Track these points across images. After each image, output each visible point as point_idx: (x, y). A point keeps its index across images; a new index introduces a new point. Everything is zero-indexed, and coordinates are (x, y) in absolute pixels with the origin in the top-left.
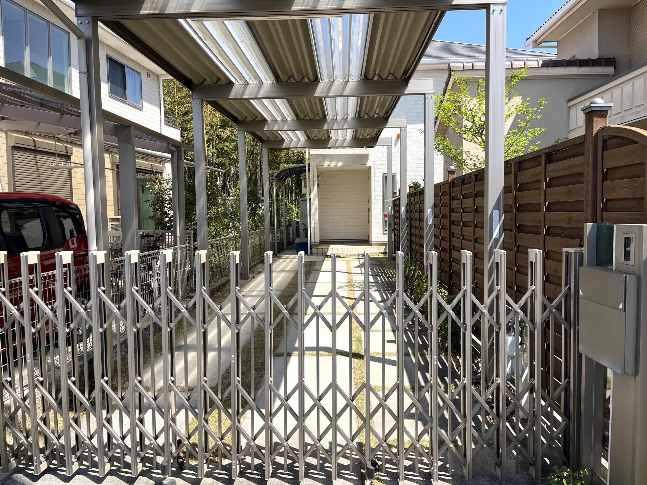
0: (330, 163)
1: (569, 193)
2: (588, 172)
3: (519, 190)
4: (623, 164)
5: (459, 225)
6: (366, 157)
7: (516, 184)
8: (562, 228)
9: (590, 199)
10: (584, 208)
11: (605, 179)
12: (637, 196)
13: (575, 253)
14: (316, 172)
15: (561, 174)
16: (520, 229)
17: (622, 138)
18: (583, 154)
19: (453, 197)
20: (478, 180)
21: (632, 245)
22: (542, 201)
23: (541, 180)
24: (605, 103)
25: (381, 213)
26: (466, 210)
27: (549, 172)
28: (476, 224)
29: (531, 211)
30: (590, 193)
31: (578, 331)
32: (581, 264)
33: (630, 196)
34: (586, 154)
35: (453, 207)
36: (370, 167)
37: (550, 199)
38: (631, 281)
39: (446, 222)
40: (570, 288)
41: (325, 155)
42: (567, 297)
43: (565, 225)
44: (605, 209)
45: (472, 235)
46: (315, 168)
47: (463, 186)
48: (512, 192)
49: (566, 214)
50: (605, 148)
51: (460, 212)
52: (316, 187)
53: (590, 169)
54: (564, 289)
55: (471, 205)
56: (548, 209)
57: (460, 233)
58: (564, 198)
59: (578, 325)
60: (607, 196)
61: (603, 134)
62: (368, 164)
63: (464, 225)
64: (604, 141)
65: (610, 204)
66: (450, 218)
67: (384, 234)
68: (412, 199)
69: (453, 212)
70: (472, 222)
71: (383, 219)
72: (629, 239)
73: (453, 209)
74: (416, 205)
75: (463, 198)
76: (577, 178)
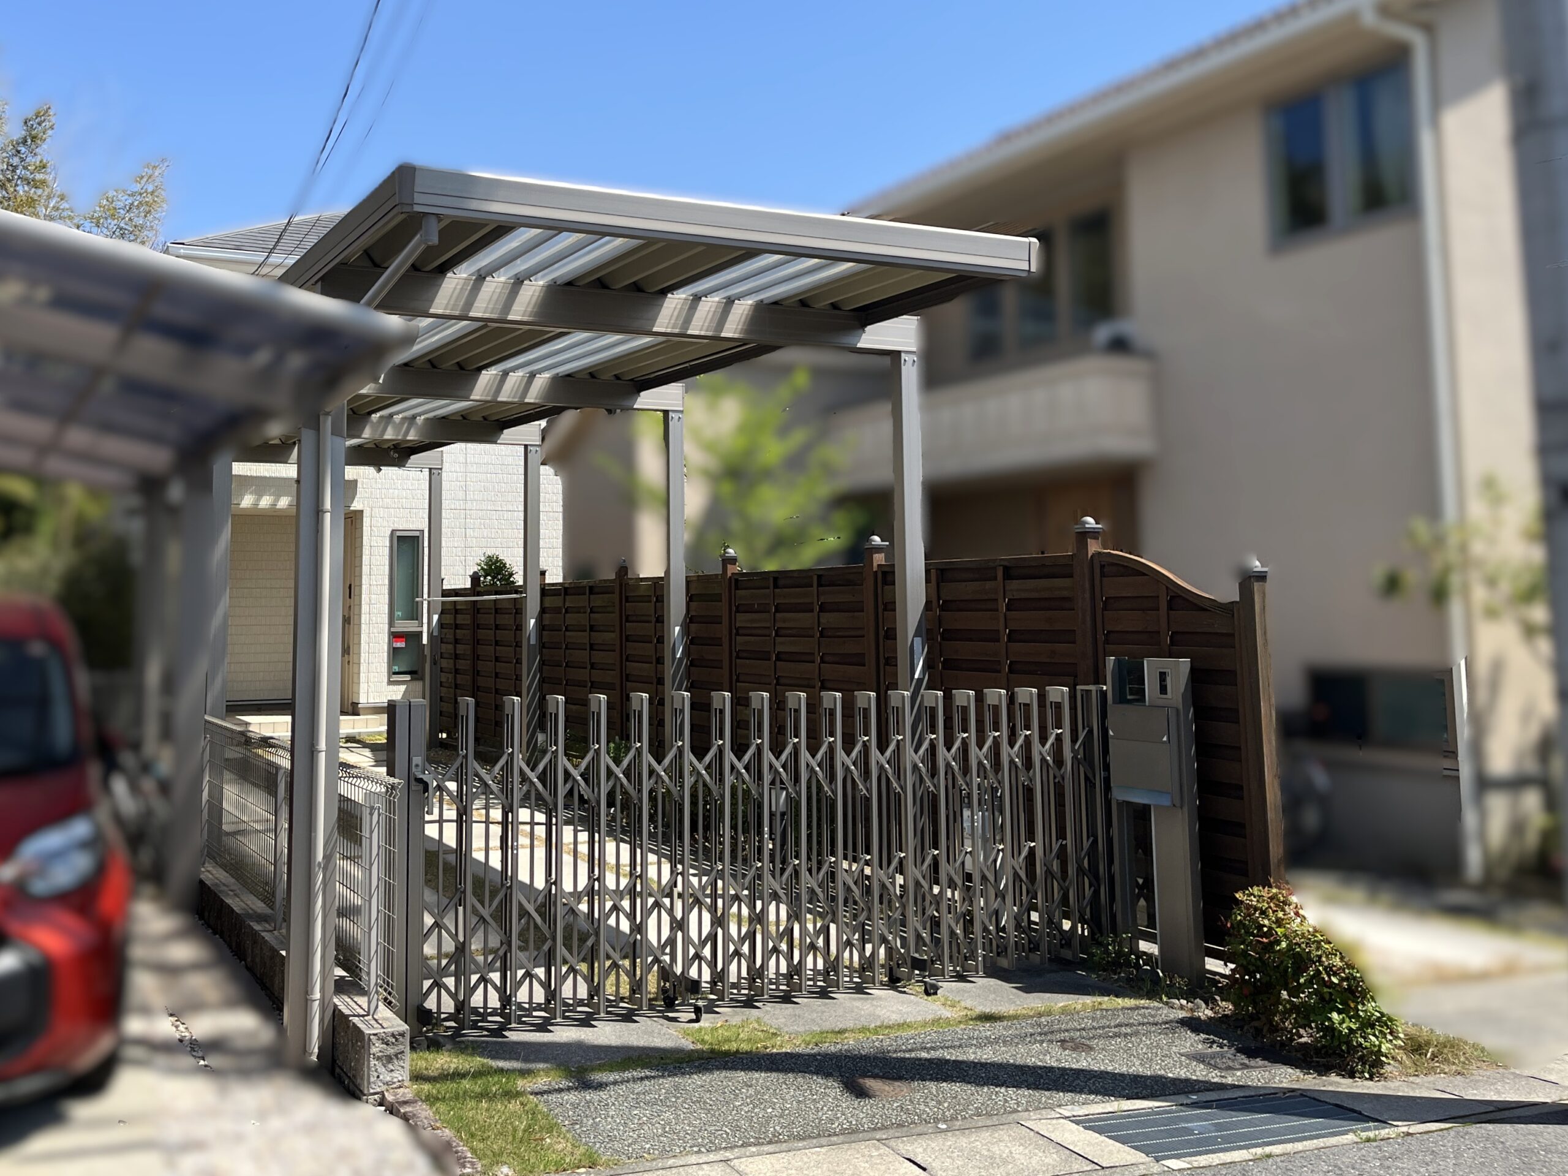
1: (1047, 620)
2: (1082, 598)
3: (943, 608)
5: (766, 660)
7: (939, 599)
8: (1036, 663)
9: (1089, 630)
10: (1078, 639)
11: (1105, 609)
12: (1149, 630)
13: (1096, 691)
15: (1024, 595)
16: (946, 665)
17: (1125, 567)
18: (1069, 576)
19: (739, 607)
21: (1168, 679)
22: (1000, 628)
23: (995, 600)
24: (1097, 523)
25: (386, 628)
26: (785, 632)
27: (1012, 590)
28: (823, 658)
29: (972, 640)
32: (1105, 701)
33: (1141, 629)
34: (1075, 576)
35: (740, 625)
36: (360, 513)
37: (1013, 625)
38: (1172, 713)
39: (719, 653)
43: (1047, 660)
44: (1107, 642)
47: (776, 590)
49: (1045, 646)
50: (1103, 575)
51: (768, 636)
54: (1082, 734)
55: (812, 623)
56: (1012, 638)
58: (1042, 626)
60: (1110, 627)
61: (1101, 559)
62: (357, 505)
64: (1102, 567)
65: (1113, 636)
66: (730, 645)
67: (390, 683)
68: (549, 602)
69: (737, 634)
70: (813, 654)
71: (390, 643)
72: (1165, 673)
73: (737, 629)
74: (568, 615)
75: (777, 611)
76: (1063, 603)
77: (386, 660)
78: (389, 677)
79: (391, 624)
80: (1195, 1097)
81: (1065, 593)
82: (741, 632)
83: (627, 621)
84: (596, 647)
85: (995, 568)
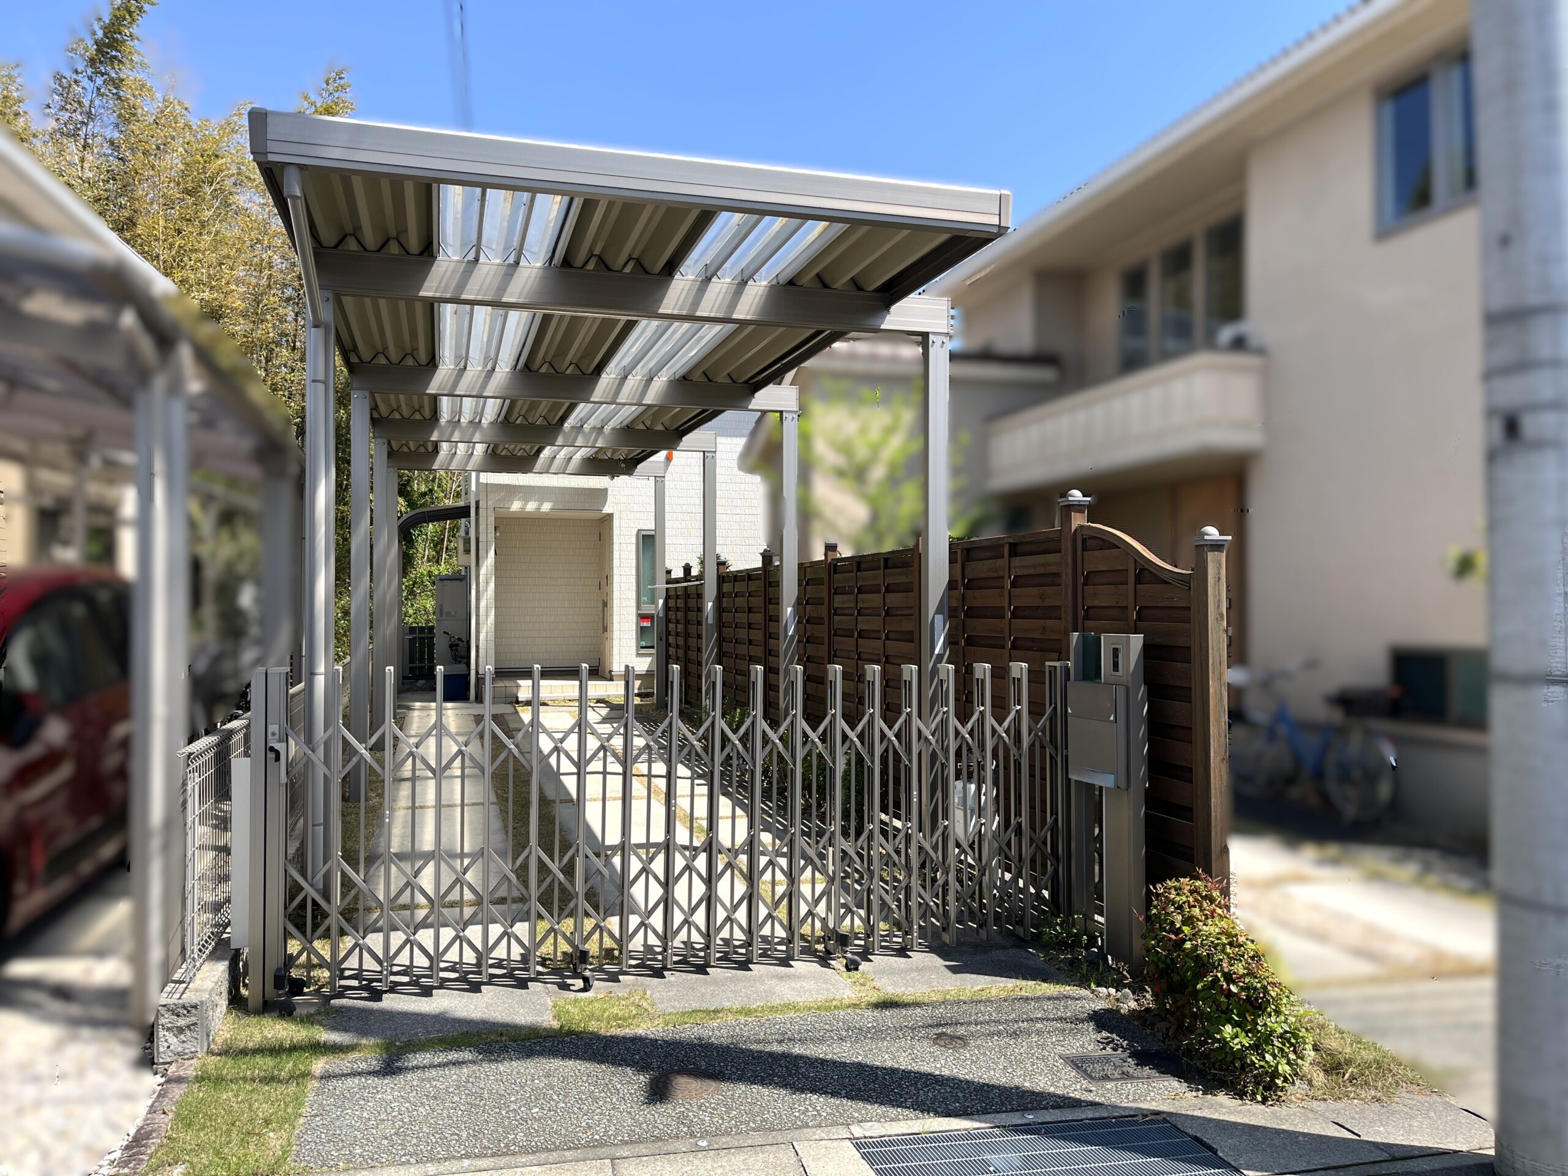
0: (526, 504)
1: (1042, 597)
2: (1066, 574)
3: (967, 587)
4: (1104, 569)
5: (853, 637)
6: (601, 494)
7: (963, 578)
8: (1033, 639)
9: (1070, 605)
10: (1063, 615)
11: (1085, 583)
12: (1120, 604)
13: (1061, 667)
14: (492, 520)
15: (1031, 571)
16: (969, 642)
17: (1103, 540)
18: (1059, 551)
19: (835, 590)
20: (889, 565)
21: (1120, 655)
22: (1006, 605)
23: (1003, 577)
24: (1084, 496)
25: (634, 610)
26: (863, 611)
27: (1015, 567)
28: (886, 635)
29: (987, 617)
30: (1070, 599)
31: (1067, 756)
32: (1068, 678)
33: (1113, 604)
34: (1063, 551)
35: (836, 605)
36: (610, 516)
37: (1017, 602)
38: (1121, 691)
39: (821, 631)
40: (1055, 709)
41: (515, 487)
42: (1052, 719)
43: (1038, 636)
44: (1086, 617)
45: (882, 653)
46: (490, 511)
47: (858, 573)
48: (957, 589)
49: (1040, 623)
50: (1084, 549)
51: (852, 615)
52: (492, 553)
53: (1070, 570)
54: (1049, 711)
55: (880, 603)
56: (1014, 615)
57: (853, 648)
58: (1038, 603)
59: (1067, 748)
60: (1088, 603)
61: (1083, 533)
62: (607, 510)
63: (860, 636)
64: (1084, 540)
65: (1091, 612)
66: (829, 624)
67: (638, 655)
68: (727, 587)
69: (835, 614)
70: (880, 631)
71: (637, 623)
72: (1117, 649)
73: (835, 610)
74: (736, 599)
75: (859, 592)
76: (1051, 579)
77: (634, 637)
78: (637, 650)
79: (638, 607)
80: (1031, 1117)
81: (1054, 569)
82: (838, 612)
83: (770, 603)
84: (753, 626)
85: (1002, 546)
